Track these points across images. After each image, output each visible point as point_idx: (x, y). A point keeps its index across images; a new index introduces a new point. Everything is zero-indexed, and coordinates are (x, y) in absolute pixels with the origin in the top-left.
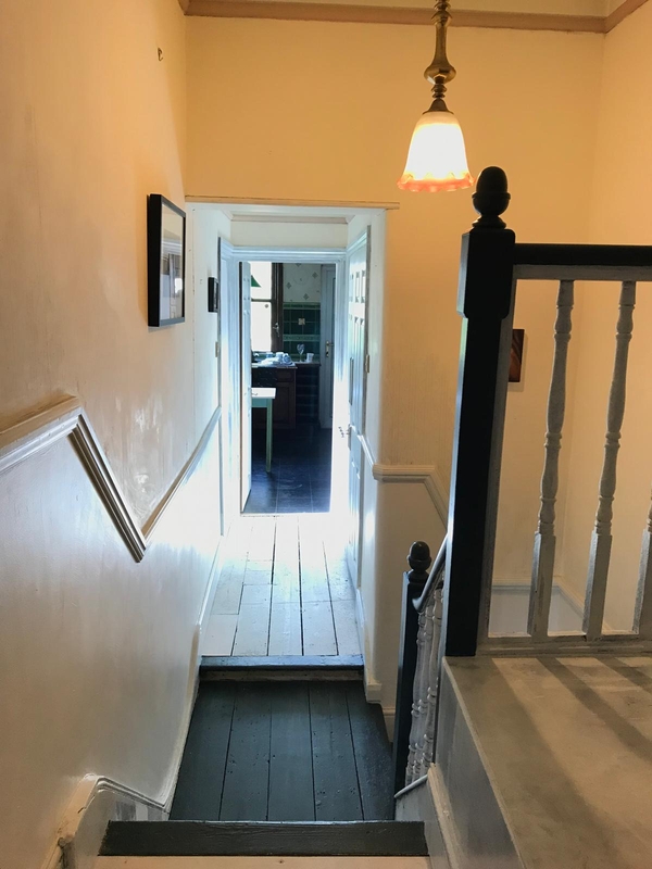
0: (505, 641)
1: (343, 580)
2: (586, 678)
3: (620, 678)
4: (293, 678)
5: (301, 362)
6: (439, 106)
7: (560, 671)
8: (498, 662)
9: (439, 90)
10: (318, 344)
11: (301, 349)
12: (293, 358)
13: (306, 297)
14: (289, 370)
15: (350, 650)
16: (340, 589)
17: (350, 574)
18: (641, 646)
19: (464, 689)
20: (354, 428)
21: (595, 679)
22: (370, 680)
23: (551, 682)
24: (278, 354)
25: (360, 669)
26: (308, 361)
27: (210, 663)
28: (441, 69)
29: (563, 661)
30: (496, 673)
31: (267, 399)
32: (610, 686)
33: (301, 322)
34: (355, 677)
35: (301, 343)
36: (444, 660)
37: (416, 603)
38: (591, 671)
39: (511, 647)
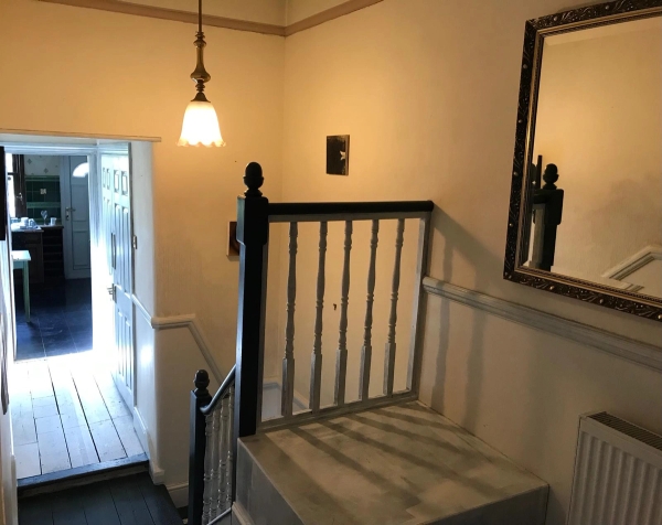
0: (271, 422)
1: (117, 402)
2: (315, 435)
3: (331, 431)
4: (97, 480)
5: (45, 226)
6: (200, 98)
7: (302, 433)
8: (269, 435)
9: (201, 87)
10: (59, 210)
11: (44, 215)
12: (38, 222)
13: (46, 171)
14: (36, 233)
15: (135, 452)
16: (116, 409)
17: (121, 397)
18: (338, 412)
19: (255, 453)
20: (120, 288)
21: (321, 434)
22: (155, 469)
23: (298, 440)
24: (24, 219)
25: (146, 464)
26: (51, 224)
27: (26, 483)
28: (201, 75)
29: (302, 428)
30: (269, 440)
31: (24, 262)
32: (326, 436)
33: (43, 191)
34: (142, 470)
35: (44, 210)
36: (239, 440)
37: (204, 409)
38: (316, 430)
39: (274, 425)
